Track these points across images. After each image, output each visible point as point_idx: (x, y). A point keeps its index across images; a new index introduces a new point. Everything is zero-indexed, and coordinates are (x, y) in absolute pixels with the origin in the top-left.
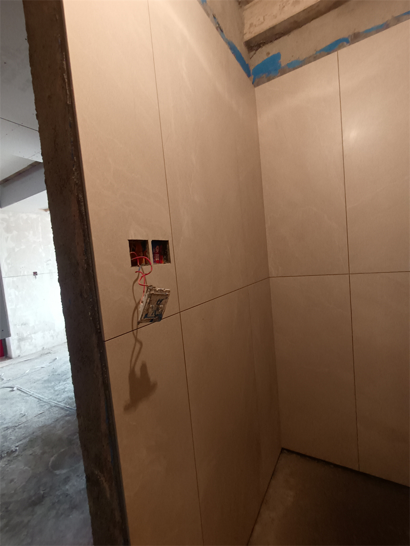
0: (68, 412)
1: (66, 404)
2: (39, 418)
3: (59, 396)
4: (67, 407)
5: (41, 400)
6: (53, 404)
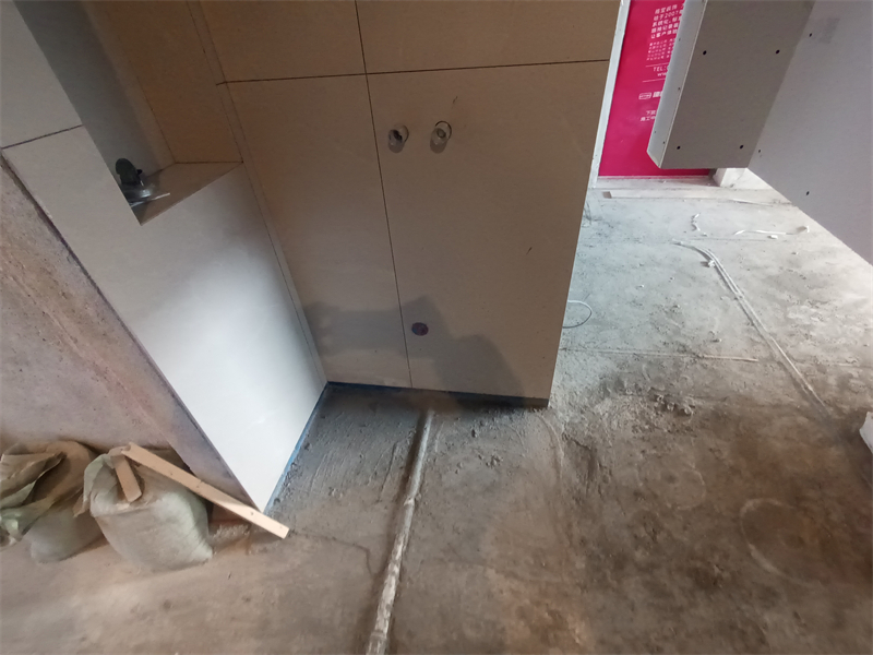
0: (806, 404)
1: (806, 376)
2: (742, 369)
3: (793, 341)
4: (806, 388)
5: (753, 325)
6: (776, 352)
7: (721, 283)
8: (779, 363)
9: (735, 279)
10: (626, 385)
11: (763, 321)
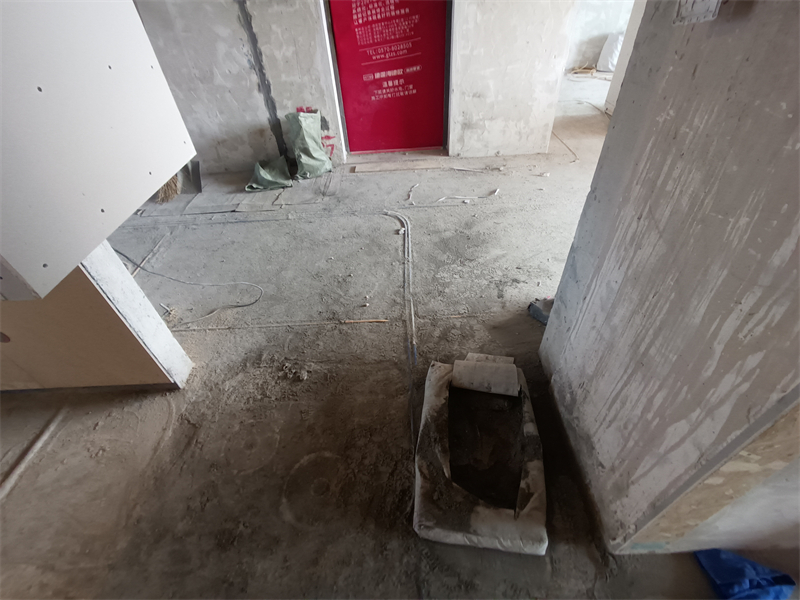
0: (404, 357)
1: (418, 331)
2: (371, 331)
3: (427, 299)
5: (403, 287)
6: (407, 312)
7: (401, 249)
8: (404, 321)
9: (414, 244)
10: (263, 358)
11: (413, 283)
